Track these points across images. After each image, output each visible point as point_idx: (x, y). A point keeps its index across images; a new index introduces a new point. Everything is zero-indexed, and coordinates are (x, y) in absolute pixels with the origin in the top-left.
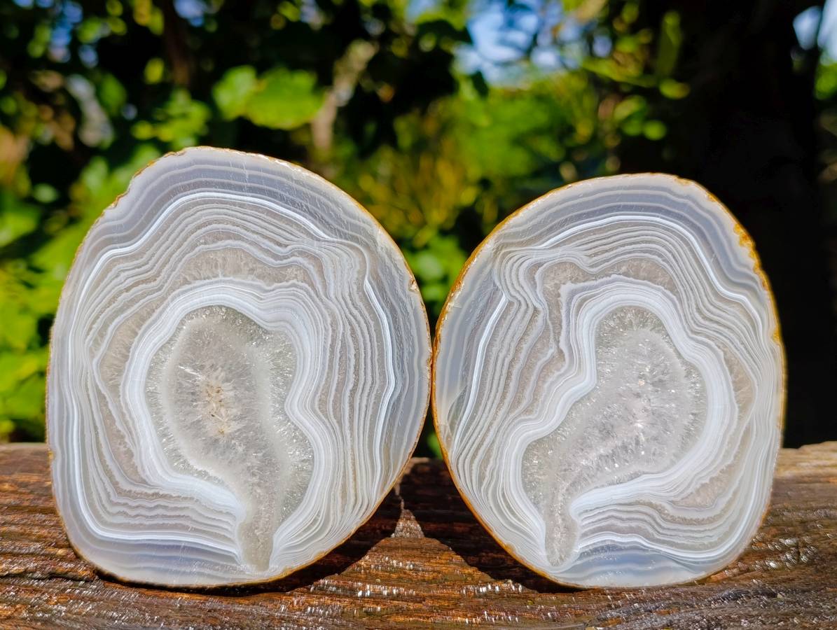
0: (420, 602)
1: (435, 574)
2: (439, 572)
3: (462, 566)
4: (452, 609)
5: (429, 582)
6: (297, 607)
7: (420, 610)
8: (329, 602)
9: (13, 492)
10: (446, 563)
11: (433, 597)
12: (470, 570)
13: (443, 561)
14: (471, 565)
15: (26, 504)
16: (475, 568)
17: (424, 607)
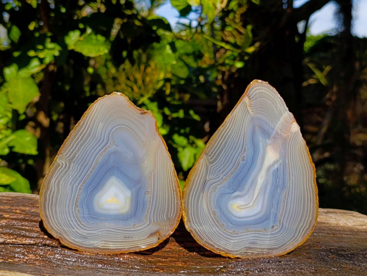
0: (166, 259)
1: (170, 249)
2: (171, 249)
3: (179, 247)
4: (177, 262)
5: (168, 252)
6: (126, 259)
7: (166, 261)
8: (136, 257)
9: (20, 213)
10: (174, 246)
11: (171, 257)
12: (181, 249)
13: (173, 245)
14: (182, 247)
15: (27, 218)
16: (183, 248)
17: (168, 261)
